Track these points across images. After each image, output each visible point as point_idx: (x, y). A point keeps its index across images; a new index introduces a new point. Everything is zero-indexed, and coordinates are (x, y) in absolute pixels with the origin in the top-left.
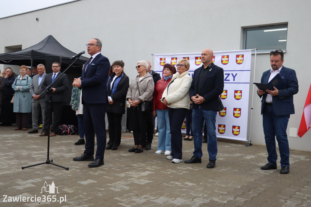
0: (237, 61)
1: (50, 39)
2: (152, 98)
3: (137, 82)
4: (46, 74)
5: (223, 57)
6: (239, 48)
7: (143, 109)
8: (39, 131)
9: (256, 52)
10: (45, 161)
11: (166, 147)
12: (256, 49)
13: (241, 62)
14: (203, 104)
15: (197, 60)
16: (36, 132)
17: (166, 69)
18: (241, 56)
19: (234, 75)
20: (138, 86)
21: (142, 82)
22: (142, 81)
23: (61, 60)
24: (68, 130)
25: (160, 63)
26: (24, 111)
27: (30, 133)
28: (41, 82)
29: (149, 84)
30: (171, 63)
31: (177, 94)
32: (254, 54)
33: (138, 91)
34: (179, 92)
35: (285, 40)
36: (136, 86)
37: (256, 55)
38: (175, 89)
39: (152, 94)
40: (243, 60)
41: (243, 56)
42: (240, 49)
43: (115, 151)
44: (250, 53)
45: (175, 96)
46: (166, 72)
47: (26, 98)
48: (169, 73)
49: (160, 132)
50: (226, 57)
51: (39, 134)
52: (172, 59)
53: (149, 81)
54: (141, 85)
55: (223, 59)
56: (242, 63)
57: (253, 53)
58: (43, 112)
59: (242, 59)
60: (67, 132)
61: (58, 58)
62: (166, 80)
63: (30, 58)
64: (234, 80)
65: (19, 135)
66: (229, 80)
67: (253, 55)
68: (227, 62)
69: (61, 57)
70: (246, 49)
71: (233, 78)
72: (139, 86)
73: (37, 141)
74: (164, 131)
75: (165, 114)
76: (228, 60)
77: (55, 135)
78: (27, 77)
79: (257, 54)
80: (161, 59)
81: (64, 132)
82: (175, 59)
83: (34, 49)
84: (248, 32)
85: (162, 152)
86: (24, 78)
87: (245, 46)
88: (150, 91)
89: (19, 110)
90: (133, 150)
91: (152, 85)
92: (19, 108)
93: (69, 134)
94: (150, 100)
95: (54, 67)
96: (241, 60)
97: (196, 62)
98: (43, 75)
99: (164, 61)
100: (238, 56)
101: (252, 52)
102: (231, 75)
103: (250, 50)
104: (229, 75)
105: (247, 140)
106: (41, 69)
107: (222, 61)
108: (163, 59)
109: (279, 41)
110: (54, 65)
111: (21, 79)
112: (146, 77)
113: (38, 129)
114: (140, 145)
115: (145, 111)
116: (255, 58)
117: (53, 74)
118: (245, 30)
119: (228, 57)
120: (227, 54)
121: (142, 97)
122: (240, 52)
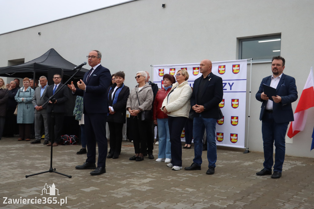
0: (233, 70)
1: (52, 53)
2: (151, 107)
3: (137, 92)
4: (48, 86)
5: (220, 67)
6: (235, 58)
7: (143, 119)
8: (41, 142)
9: (251, 62)
10: (48, 170)
11: (166, 155)
12: (251, 59)
13: (238, 71)
14: (204, 113)
15: (194, 71)
16: (38, 142)
17: (166, 79)
18: (237, 66)
19: (231, 85)
20: (137, 96)
21: (141, 92)
22: (141, 90)
23: (63, 72)
24: (70, 140)
25: (159, 74)
26: (27, 122)
27: (33, 143)
28: (43, 94)
29: (149, 94)
30: (170, 73)
31: (177, 103)
32: (250, 64)
33: (137, 100)
34: (180, 101)
35: (279, 51)
36: (135, 96)
38: (175, 98)
39: (151, 103)
40: (239, 69)
41: (239, 66)
42: (236, 60)
43: (116, 160)
44: (246, 63)
45: (175, 105)
46: (165, 82)
47: (29, 109)
48: (169, 83)
49: (160, 140)
50: (222, 67)
51: (41, 144)
52: (171, 69)
53: (149, 91)
54: (141, 95)
55: (220, 69)
56: (238, 73)
57: (249, 63)
58: (45, 122)
59: (238, 68)
60: (69, 141)
61: (60, 70)
62: (166, 90)
63: (32, 70)
64: (231, 89)
65: (22, 145)
66: (226, 89)
67: (249, 64)
68: (223, 72)
69: (63, 69)
70: (241, 59)
71: (230, 87)
72: (139, 96)
73: (39, 151)
74: (164, 139)
75: (165, 123)
76: (225, 70)
77: (58, 145)
78: (30, 89)
79: (252, 64)
80: (160, 70)
81: (66, 142)
82: (173, 70)
83: (37, 62)
84: (243, 43)
85: (162, 160)
86: (26, 90)
87: (241, 56)
88: (149, 100)
89: (23, 121)
90: (133, 159)
91: (151, 94)
92: (23, 119)
93: (71, 144)
94: (150, 109)
95: (56, 78)
96: (237, 70)
97: (193, 72)
98: (45, 87)
99: (163, 72)
100: (234, 66)
101: (247, 62)
102: (228, 85)
103: (245, 60)
104: (226, 84)
105: (245, 147)
106: (43, 81)
107: (219, 71)
108: (162, 70)
109: (273, 51)
110: (56, 76)
111: (24, 91)
112: (146, 87)
113: (40, 140)
114: (140, 154)
115: (144, 120)
116: (250, 67)
117: (54, 85)
118: (240, 40)
119: (224, 67)
120: (224, 64)
121: (142, 107)
122: (236, 62)
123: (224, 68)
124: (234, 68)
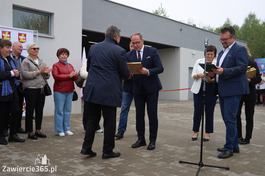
0: (19, 39)
5: (4, 32)
9: (38, 34)
12: (38, 31)
13: (24, 41)
18: (23, 35)
37: (37, 36)
40: (25, 39)
41: (25, 35)
44: (32, 34)
50: (7, 33)
55: (4, 35)
57: (35, 34)
76: (10, 37)
79: (38, 36)
96: (23, 39)
100: (20, 35)
103: (32, 31)
107: (3, 37)
119: (9, 33)
120: (9, 31)
122: (23, 31)
124: (20, 37)
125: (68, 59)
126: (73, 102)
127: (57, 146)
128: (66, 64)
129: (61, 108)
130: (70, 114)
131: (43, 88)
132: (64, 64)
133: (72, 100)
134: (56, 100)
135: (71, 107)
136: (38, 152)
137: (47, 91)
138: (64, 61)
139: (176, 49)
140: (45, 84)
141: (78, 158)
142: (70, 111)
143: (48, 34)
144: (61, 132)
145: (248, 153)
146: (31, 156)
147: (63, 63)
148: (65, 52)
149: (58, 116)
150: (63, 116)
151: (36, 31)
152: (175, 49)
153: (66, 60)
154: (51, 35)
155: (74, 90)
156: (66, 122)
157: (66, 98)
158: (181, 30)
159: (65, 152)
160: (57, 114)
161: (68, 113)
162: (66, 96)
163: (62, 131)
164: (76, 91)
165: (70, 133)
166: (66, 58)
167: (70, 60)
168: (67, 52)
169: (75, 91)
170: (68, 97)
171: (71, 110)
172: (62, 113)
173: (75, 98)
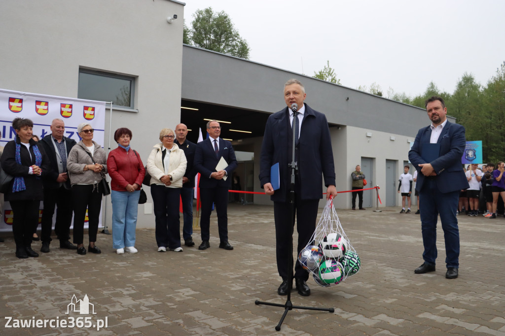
0: (85, 115)
5: (63, 105)
9: (111, 107)
12: (112, 102)
13: (92, 117)
18: (90, 109)
32: (109, 110)
37: (111, 110)
40: (94, 114)
41: (93, 109)
44: (104, 107)
50: (68, 106)
55: (63, 109)
56: (92, 119)
57: (108, 107)
59: (92, 112)
67: (107, 110)
68: (69, 114)
76: (71, 112)
79: (113, 110)
96: (91, 114)
100: (86, 108)
101: (106, 105)
102: (75, 134)
103: (104, 103)
104: (72, 133)
105: (102, 225)
107: (62, 112)
116: (110, 114)
119: (71, 106)
120: (71, 103)
122: (90, 103)
123: (70, 108)
124: (86, 112)
125: (131, 142)
126: (140, 205)
127: (111, 271)
128: (127, 150)
129: (121, 213)
130: (135, 222)
131: (97, 184)
132: (124, 151)
133: (137, 201)
134: (114, 201)
135: (137, 212)
136: (79, 278)
137: (103, 189)
138: (126, 146)
139: (340, 128)
140: (100, 180)
141: (131, 288)
142: (135, 218)
143: (130, 106)
144: (120, 248)
145: (405, 287)
146: (65, 282)
147: (123, 149)
148: (125, 133)
149: (117, 224)
150: (124, 225)
151: (110, 101)
152: (338, 128)
153: (128, 145)
154: (133, 109)
155: (141, 188)
156: (129, 233)
157: (128, 199)
158: (348, 99)
159: (118, 280)
160: (115, 221)
161: (133, 221)
162: (128, 197)
163: (120, 246)
164: (144, 190)
165: (133, 249)
166: (128, 142)
167: (134, 144)
168: (129, 133)
169: (142, 190)
170: (131, 197)
171: (136, 216)
172: (123, 221)
173: (143, 200)
